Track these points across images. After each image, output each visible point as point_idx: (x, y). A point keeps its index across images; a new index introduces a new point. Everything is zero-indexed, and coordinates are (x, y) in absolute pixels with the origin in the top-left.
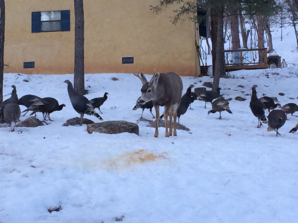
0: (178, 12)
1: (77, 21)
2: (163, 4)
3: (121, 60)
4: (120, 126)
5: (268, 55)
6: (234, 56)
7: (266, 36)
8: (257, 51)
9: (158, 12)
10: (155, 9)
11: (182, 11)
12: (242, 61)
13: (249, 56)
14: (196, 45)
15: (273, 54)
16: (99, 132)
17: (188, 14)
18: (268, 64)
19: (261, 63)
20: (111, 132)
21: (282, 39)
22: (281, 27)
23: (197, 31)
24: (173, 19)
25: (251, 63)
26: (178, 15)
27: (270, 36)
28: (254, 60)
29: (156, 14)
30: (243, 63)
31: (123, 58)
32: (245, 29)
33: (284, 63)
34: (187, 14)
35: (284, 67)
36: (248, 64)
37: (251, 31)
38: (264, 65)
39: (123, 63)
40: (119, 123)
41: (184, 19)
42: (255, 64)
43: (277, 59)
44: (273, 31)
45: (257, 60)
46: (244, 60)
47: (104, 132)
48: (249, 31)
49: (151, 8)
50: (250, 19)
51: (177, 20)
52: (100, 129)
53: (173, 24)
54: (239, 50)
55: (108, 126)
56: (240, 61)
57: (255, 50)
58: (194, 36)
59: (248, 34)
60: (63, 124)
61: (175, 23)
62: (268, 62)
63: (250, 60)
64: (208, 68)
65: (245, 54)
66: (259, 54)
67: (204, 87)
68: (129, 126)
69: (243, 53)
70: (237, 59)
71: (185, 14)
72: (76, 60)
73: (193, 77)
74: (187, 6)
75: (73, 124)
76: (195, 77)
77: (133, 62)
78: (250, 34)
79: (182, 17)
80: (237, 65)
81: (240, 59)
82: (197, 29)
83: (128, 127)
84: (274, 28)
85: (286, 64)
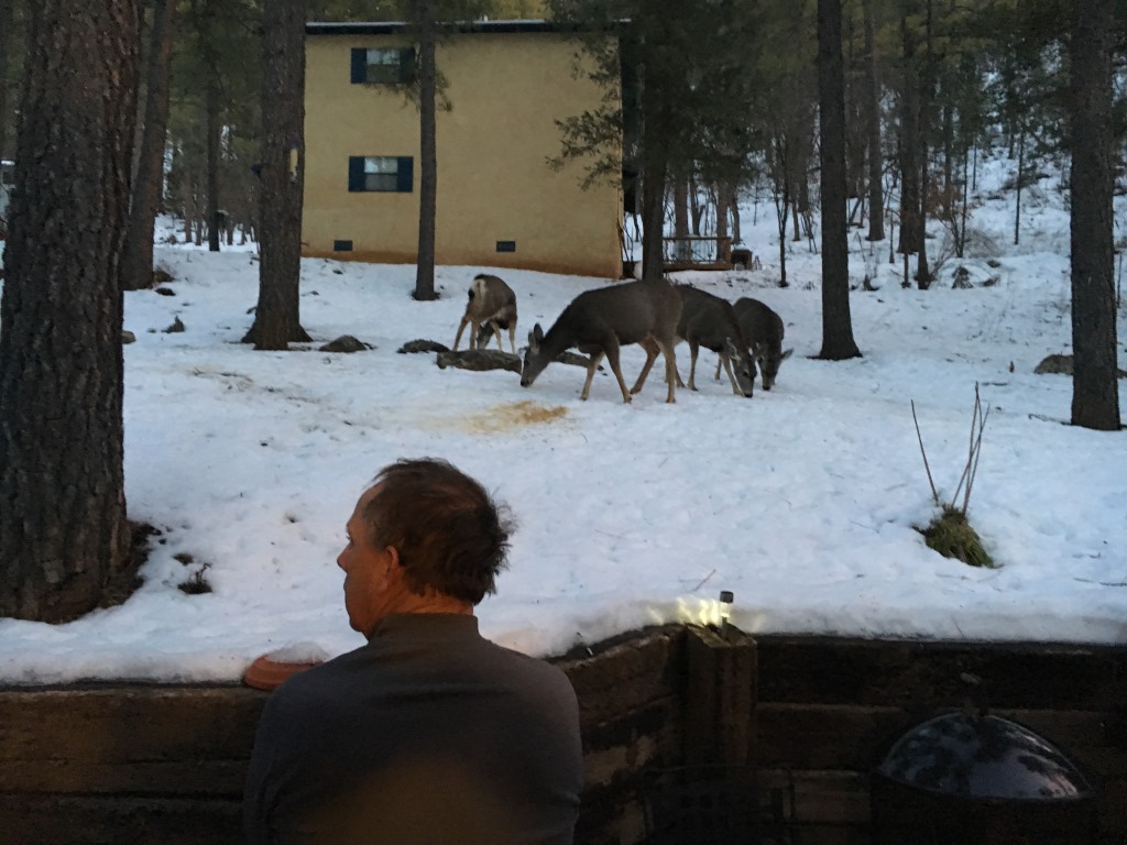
0: (592, 171)
2: (567, 155)
3: (495, 246)
5: (732, 248)
6: (677, 247)
7: (730, 216)
8: (715, 242)
9: (558, 168)
10: (554, 163)
11: (598, 169)
12: (690, 256)
13: (702, 248)
14: (617, 227)
15: (741, 247)
17: (608, 174)
18: (731, 263)
19: (720, 261)
20: (477, 368)
23: (620, 204)
24: (583, 182)
25: (704, 260)
26: (592, 176)
27: (737, 216)
28: (710, 256)
29: (555, 171)
30: (692, 259)
31: (498, 243)
32: (698, 203)
33: (757, 263)
34: (605, 174)
35: (757, 270)
36: (701, 261)
37: (706, 207)
38: (724, 264)
39: (499, 250)
41: (600, 183)
42: (711, 262)
43: (746, 255)
44: (743, 209)
45: (714, 257)
46: (694, 256)
47: (466, 368)
48: (703, 207)
49: (547, 161)
50: (706, 187)
51: (589, 184)
52: (458, 363)
53: (582, 190)
54: (685, 238)
55: (472, 359)
56: (686, 255)
57: (712, 239)
59: (702, 212)
60: (398, 350)
61: (585, 189)
62: (732, 259)
63: (702, 255)
64: (635, 266)
65: (695, 246)
66: (718, 246)
68: (506, 358)
69: (693, 243)
70: (681, 253)
71: (603, 174)
74: (606, 162)
75: (414, 351)
77: (513, 250)
79: (597, 179)
80: (682, 262)
81: (688, 253)
82: (621, 201)
83: (504, 360)
84: (744, 204)
85: (760, 265)
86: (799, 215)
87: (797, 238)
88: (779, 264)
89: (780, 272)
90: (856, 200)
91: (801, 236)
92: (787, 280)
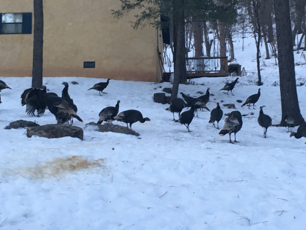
0: (139, 18)
1: (37, 23)
2: (125, 9)
3: (82, 65)
4: (62, 129)
5: (229, 64)
6: (196, 63)
7: (228, 46)
8: (219, 59)
9: (119, 17)
10: (117, 14)
11: (143, 16)
12: (203, 68)
13: (211, 64)
14: (157, 51)
15: (234, 62)
16: (39, 136)
17: (149, 19)
18: (229, 72)
19: (222, 71)
20: (52, 136)
21: (243, 49)
22: (243, 38)
23: (159, 38)
24: (134, 24)
25: (212, 71)
26: (139, 20)
27: (232, 46)
28: (216, 68)
29: (118, 18)
30: (205, 70)
31: (85, 63)
32: (208, 38)
33: (244, 71)
34: (147, 19)
35: (244, 75)
36: (210, 71)
37: (214, 41)
38: (224, 73)
39: (85, 67)
40: (62, 127)
41: (144, 24)
42: (216, 72)
43: (237, 68)
44: (236, 42)
45: (219, 69)
46: (206, 68)
47: (45, 136)
48: (212, 41)
49: (113, 12)
50: (214, 29)
51: (138, 25)
52: (40, 133)
53: (134, 28)
54: (200, 58)
55: (49, 130)
56: (201, 68)
57: (217, 58)
58: (155, 42)
59: (211, 44)
60: (5, 127)
61: (135, 28)
62: (229, 70)
63: (211, 68)
64: (170, 75)
65: (207, 62)
66: (221, 62)
67: (164, 92)
68: (72, 129)
69: (205, 60)
70: (199, 67)
72: (34, 63)
73: (153, 83)
74: (148, 12)
75: (16, 127)
76: (155, 83)
77: (94, 67)
78: (213, 43)
79: (142, 22)
80: (199, 72)
81: (202, 67)
82: (160, 36)
83: (70, 131)
84: (236, 39)
85: (246, 73)
86: (269, 44)
87: (268, 58)
88: (257, 72)
89: (257, 77)
90: (301, 35)
91: (270, 56)
92: (262, 81)
